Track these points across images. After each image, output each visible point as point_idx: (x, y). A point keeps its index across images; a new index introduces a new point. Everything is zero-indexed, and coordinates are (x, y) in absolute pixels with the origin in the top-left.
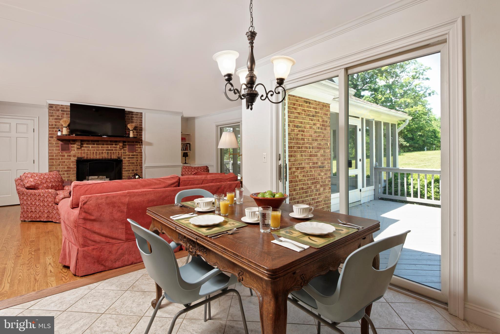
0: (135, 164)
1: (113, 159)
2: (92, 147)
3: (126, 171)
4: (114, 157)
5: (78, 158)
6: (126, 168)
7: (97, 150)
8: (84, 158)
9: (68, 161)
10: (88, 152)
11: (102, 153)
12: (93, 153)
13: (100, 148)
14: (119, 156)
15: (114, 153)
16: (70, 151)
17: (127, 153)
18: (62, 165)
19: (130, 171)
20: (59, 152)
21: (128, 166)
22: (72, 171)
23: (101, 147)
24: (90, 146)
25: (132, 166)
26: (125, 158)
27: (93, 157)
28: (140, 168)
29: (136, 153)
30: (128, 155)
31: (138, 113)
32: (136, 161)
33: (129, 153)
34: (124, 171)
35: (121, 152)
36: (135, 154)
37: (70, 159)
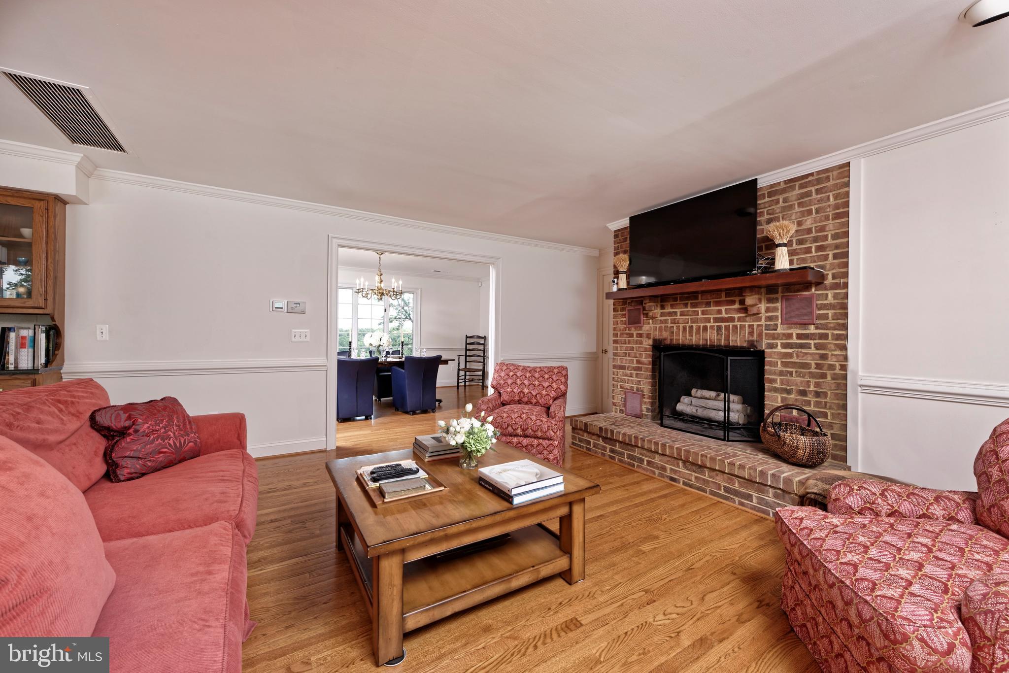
0: (813, 370)
1: (734, 347)
2: (682, 314)
3: (776, 390)
4: (736, 341)
5: (655, 340)
6: (774, 381)
7: (693, 321)
8: (666, 342)
9: (639, 347)
10: (673, 327)
11: (705, 328)
12: (684, 328)
13: (700, 316)
14: (751, 338)
15: (735, 327)
16: (642, 324)
17: (780, 330)
18: (629, 356)
19: (789, 392)
20: (625, 326)
21: (781, 373)
22: (644, 371)
23: (703, 313)
24: (678, 311)
25: (799, 375)
26: (771, 346)
27: (684, 339)
28: (833, 386)
29: (817, 328)
30: (784, 334)
31: (827, 171)
32: (817, 357)
33: (790, 328)
34: (770, 391)
35: (758, 326)
36: (812, 329)
37: (641, 343)
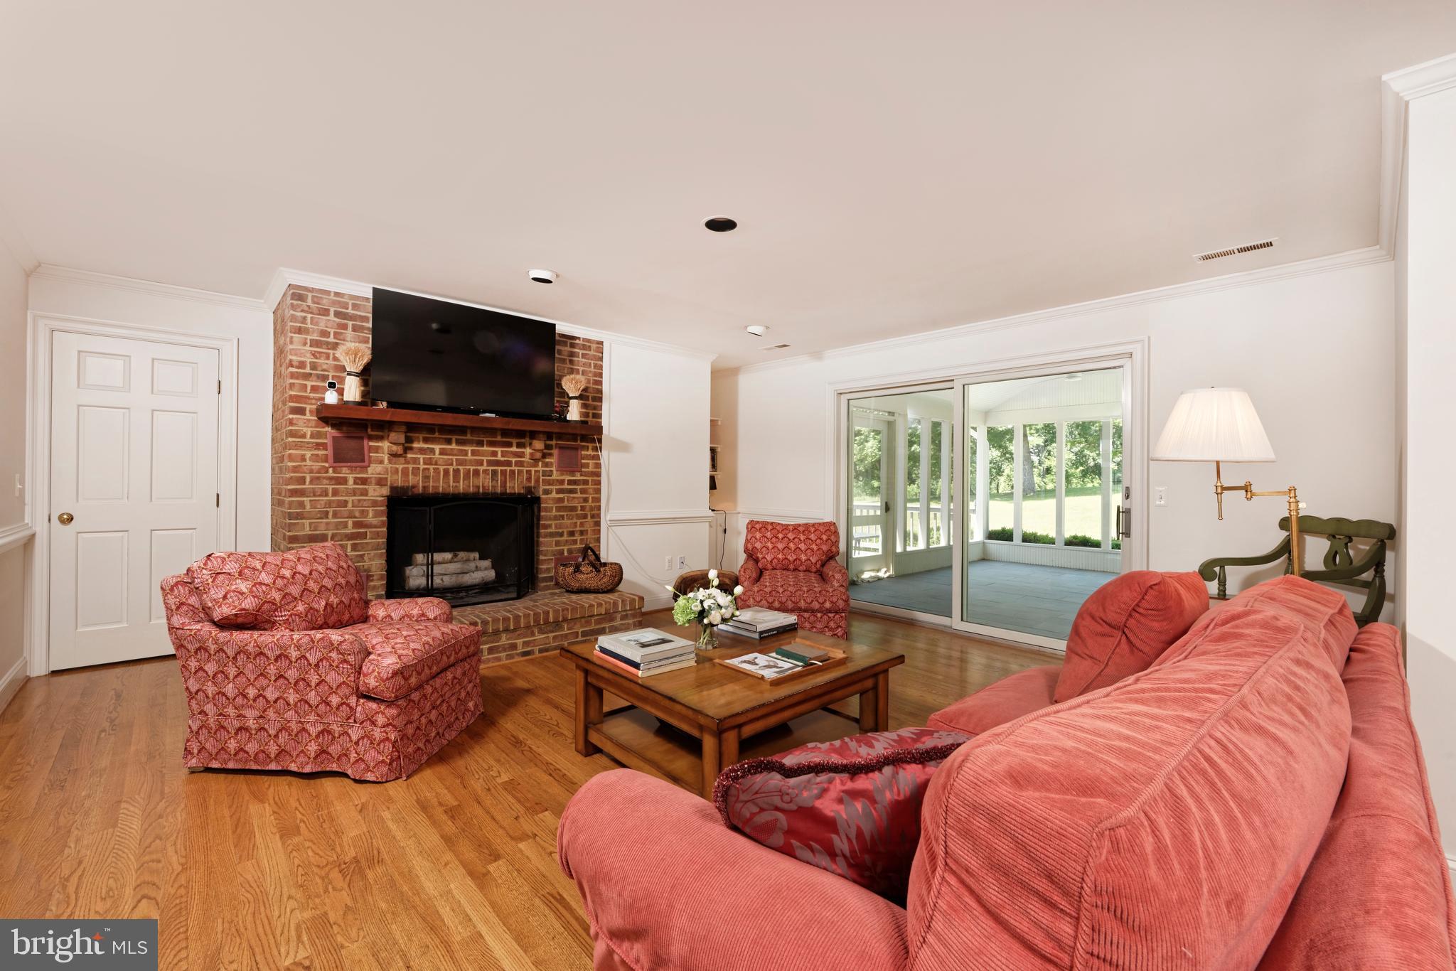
0: (579, 512)
1: (510, 494)
2: (442, 452)
3: (552, 535)
4: (514, 487)
5: (393, 489)
6: (550, 526)
7: (460, 463)
8: (416, 491)
9: (359, 501)
10: (429, 469)
11: (476, 473)
12: (446, 472)
13: (470, 457)
14: (528, 485)
15: (513, 472)
16: (366, 463)
17: (555, 476)
18: (335, 516)
19: (561, 535)
20: (327, 465)
21: (556, 518)
22: (372, 538)
23: (473, 453)
24: (437, 448)
25: (570, 518)
26: (547, 492)
27: (445, 486)
28: (592, 524)
29: (581, 475)
30: (558, 480)
31: (588, 341)
32: (582, 500)
33: (562, 475)
34: (546, 536)
35: (536, 471)
36: (578, 477)
37: (365, 493)
